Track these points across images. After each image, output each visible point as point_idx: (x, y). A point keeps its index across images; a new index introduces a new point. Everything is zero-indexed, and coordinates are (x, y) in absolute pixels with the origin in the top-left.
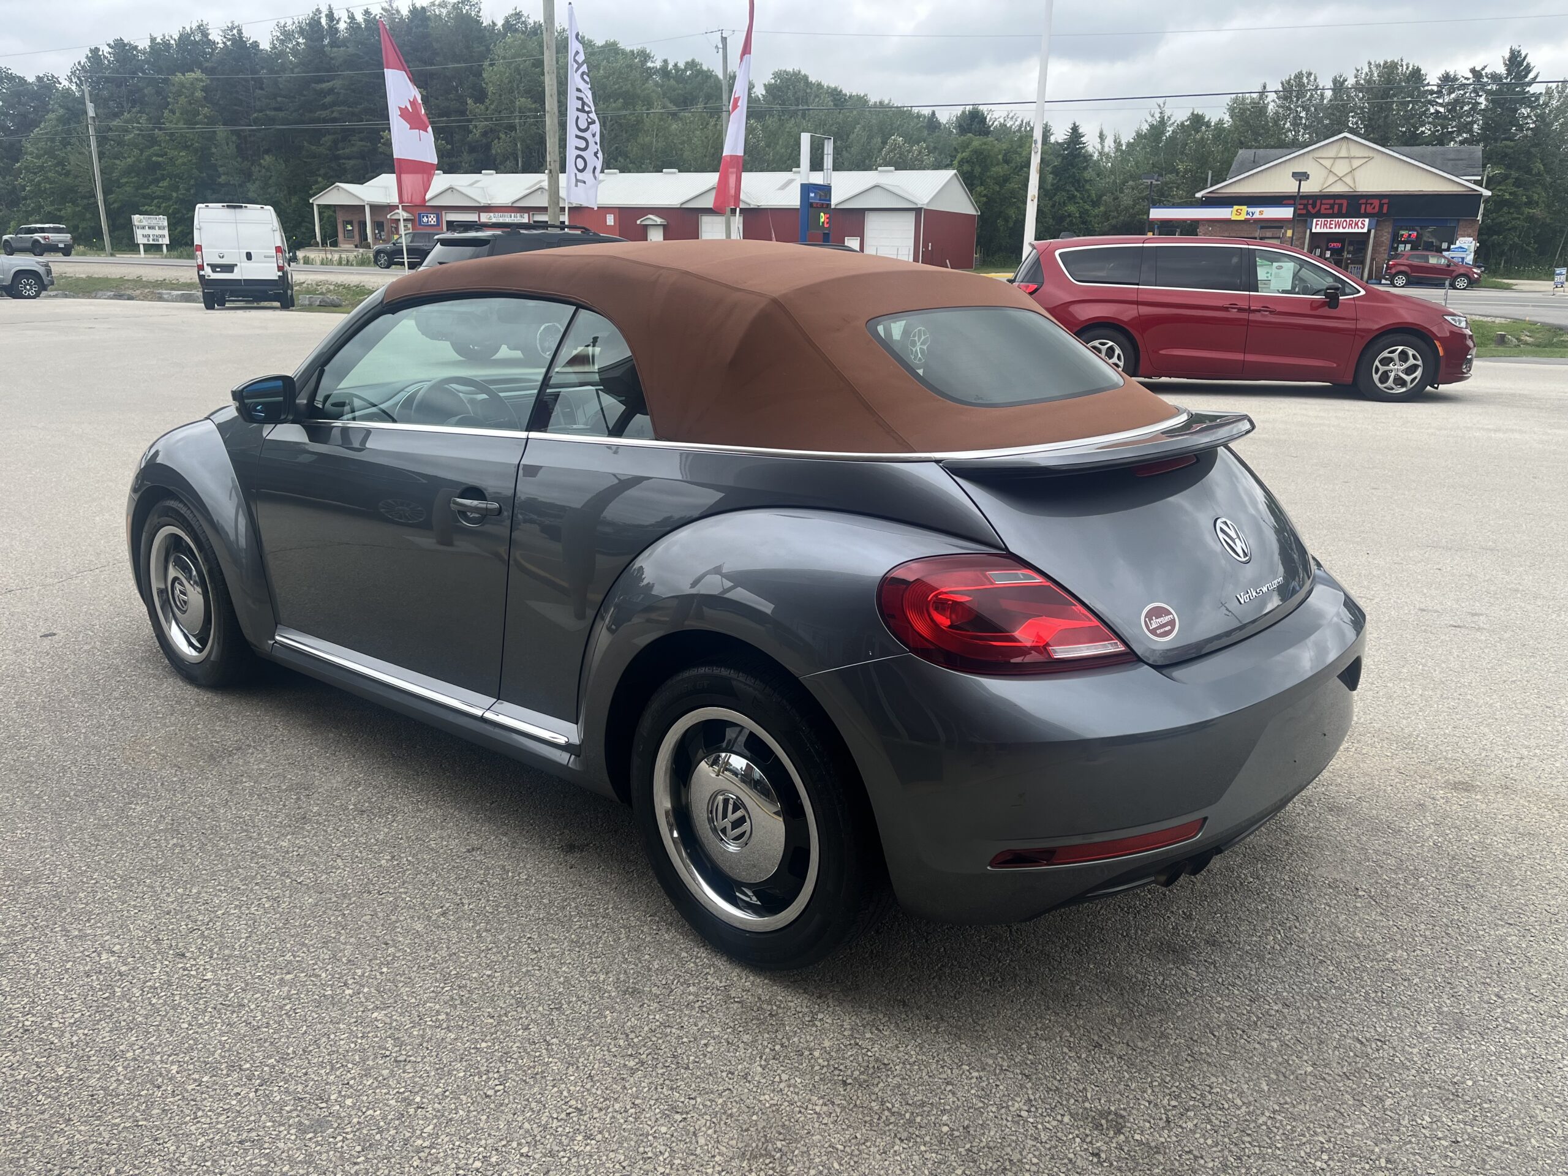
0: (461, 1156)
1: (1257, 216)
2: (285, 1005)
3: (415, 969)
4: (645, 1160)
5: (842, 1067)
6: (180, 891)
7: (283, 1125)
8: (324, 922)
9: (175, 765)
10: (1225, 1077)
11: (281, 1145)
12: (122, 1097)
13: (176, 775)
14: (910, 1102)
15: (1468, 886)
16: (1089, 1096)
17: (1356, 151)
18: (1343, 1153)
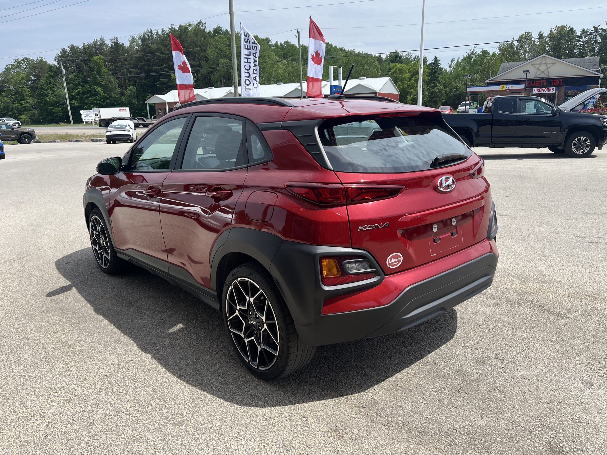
0: (230, 432)
1: (510, 88)
2: (165, 385)
3: (208, 372)
4: (294, 433)
5: (362, 402)
6: (125, 348)
7: (168, 424)
8: (175, 357)
9: (118, 306)
10: (502, 403)
11: (168, 430)
12: (111, 416)
13: (118, 309)
14: (387, 413)
15: (594, 336)
16: (452, 411)
17: (548, 61)
18: (546, 428)
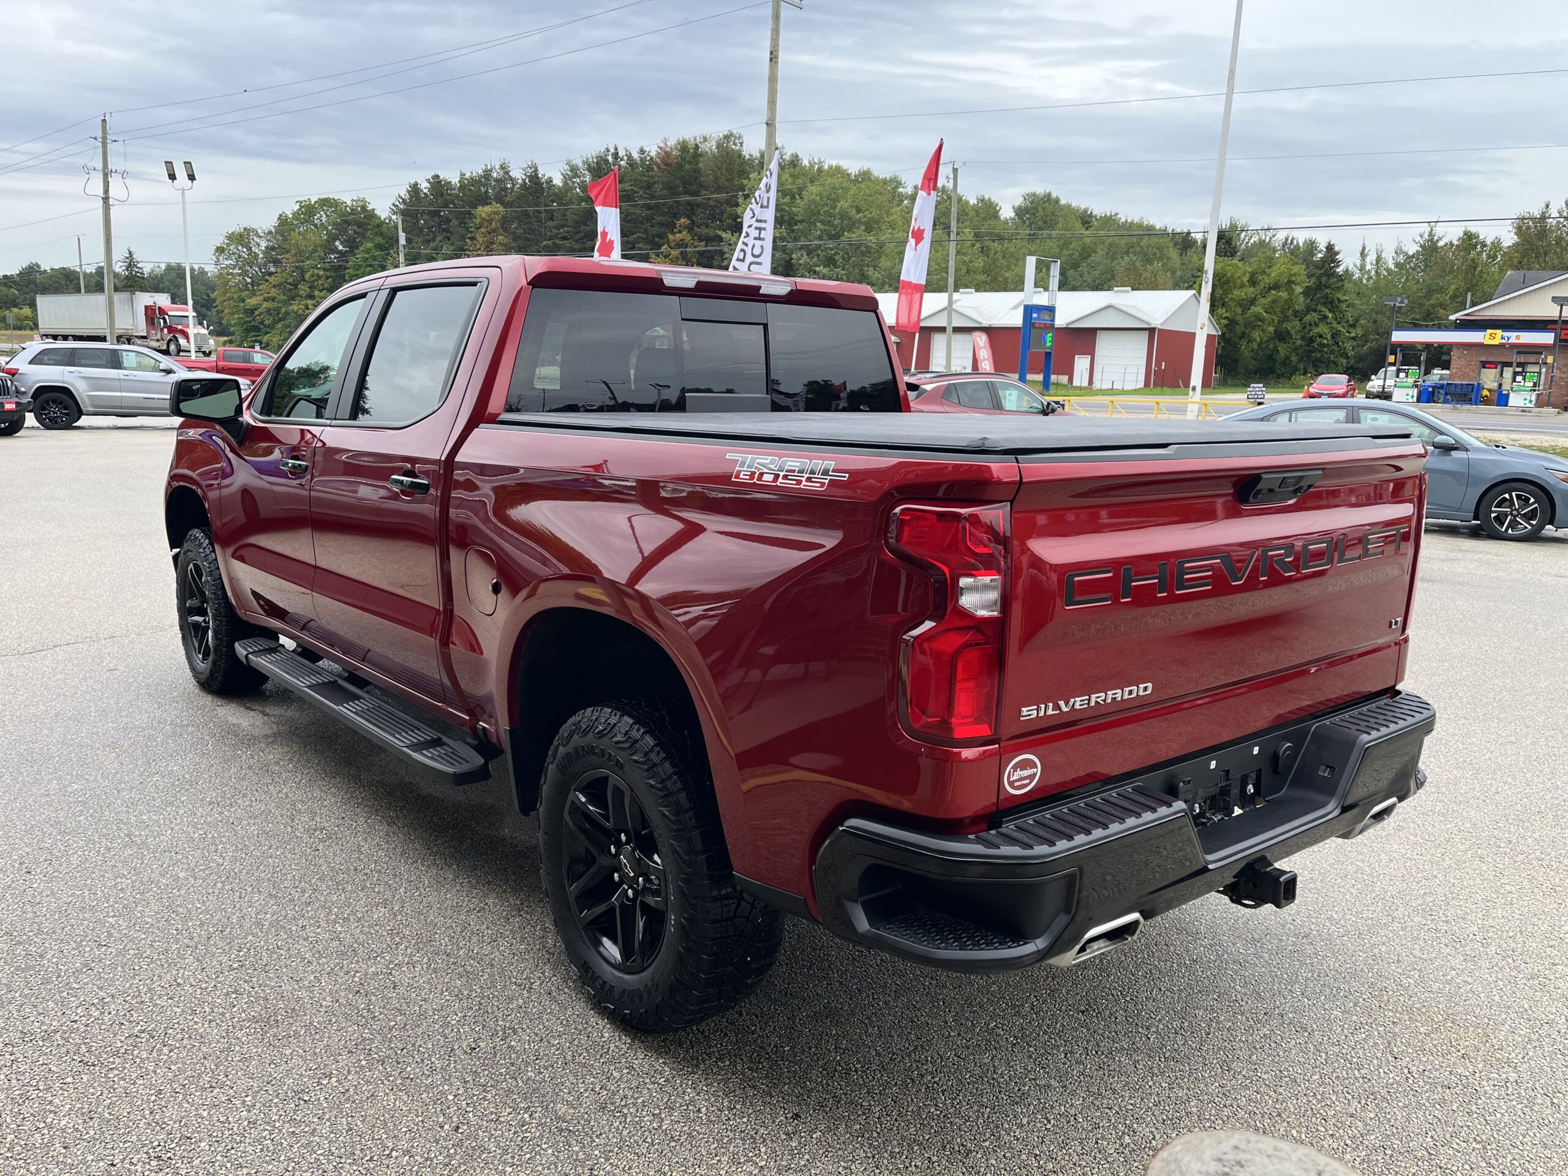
1: (1513, 340)
